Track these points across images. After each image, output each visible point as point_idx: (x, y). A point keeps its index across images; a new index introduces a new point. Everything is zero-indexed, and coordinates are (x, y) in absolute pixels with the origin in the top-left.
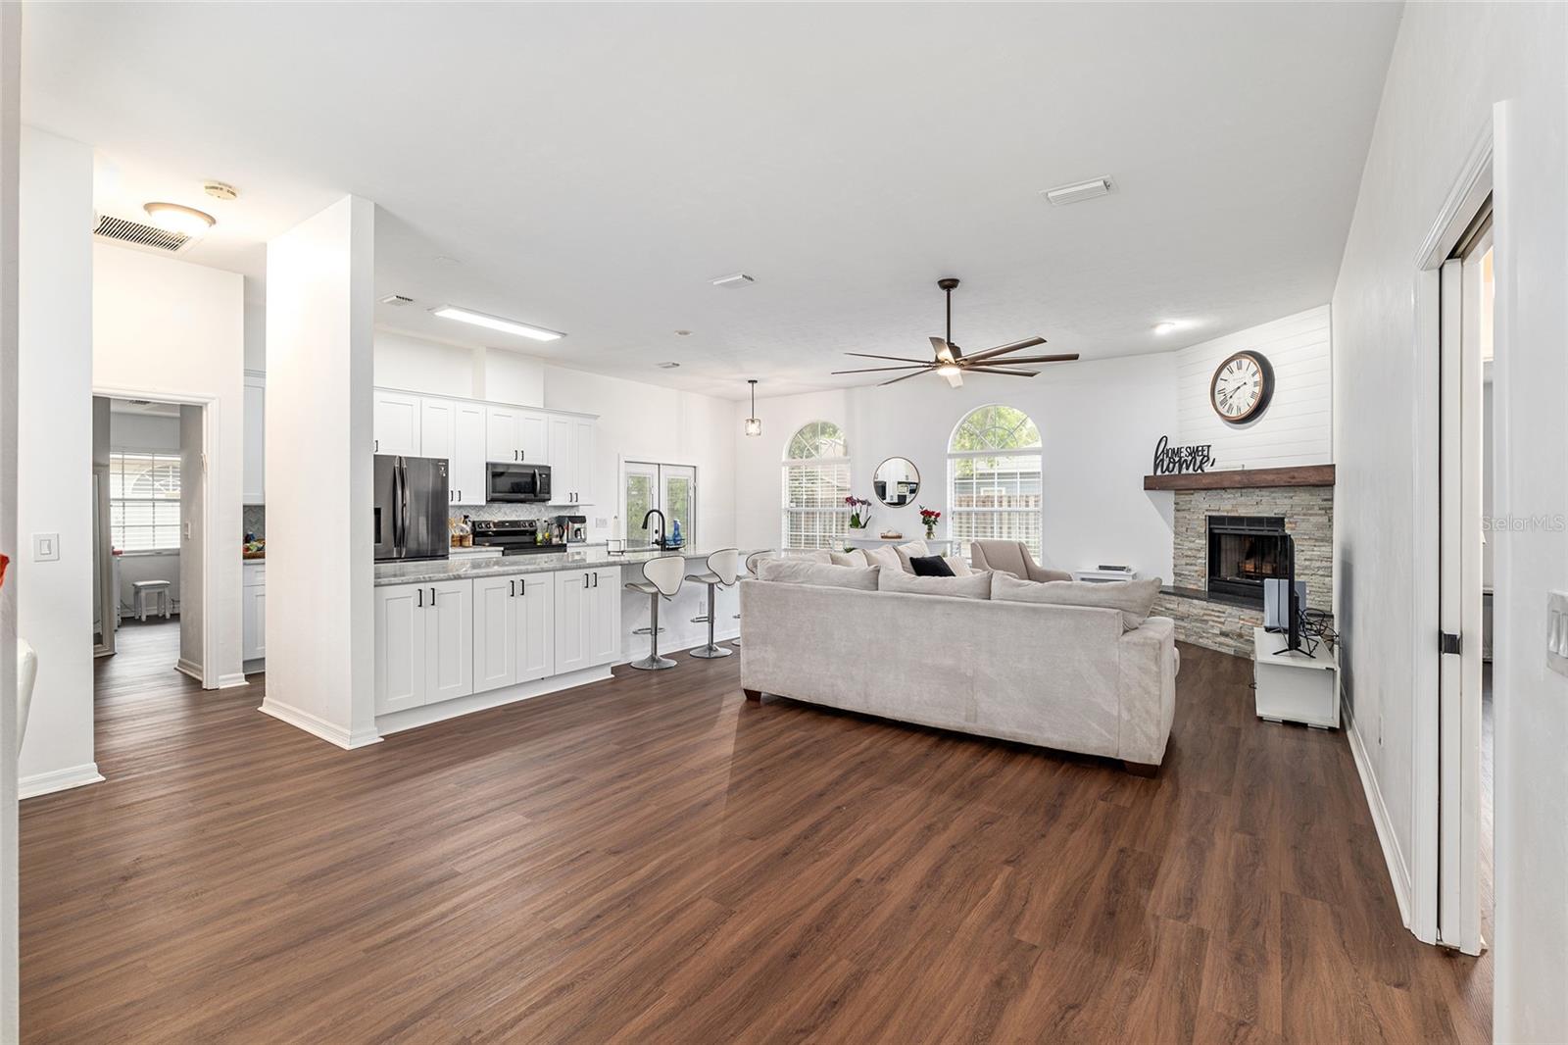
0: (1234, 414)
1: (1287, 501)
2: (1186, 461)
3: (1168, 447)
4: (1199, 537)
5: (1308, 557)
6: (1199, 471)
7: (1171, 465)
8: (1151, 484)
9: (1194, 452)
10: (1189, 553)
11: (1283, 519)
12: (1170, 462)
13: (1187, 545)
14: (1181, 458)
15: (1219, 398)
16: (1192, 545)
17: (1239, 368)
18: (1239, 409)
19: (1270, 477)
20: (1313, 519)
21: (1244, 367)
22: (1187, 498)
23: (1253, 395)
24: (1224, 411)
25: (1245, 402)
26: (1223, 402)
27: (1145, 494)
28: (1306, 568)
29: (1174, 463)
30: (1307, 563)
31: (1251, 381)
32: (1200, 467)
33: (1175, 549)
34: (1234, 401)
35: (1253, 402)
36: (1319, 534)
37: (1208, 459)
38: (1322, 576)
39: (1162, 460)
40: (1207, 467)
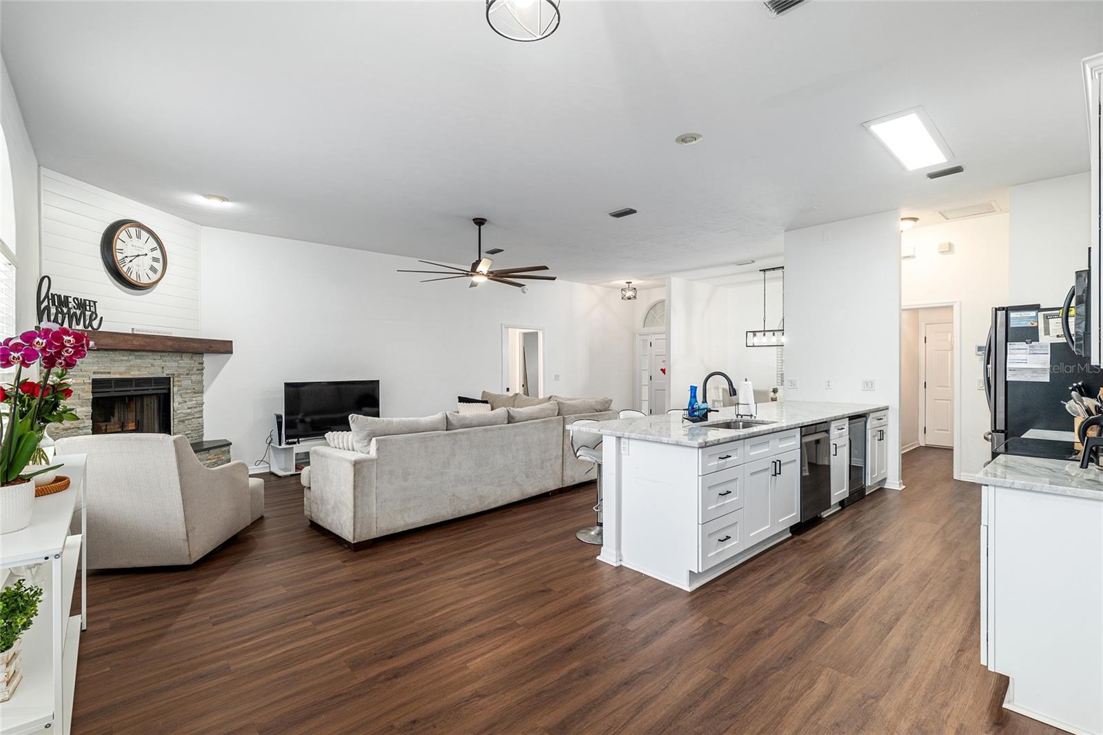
0: (134, 279)
1: (176, 364)
2: (75, 314)
3: (50, 291)
5: (190, 406)
6: (90, 329)
7: (60, 317)
9: (82, 305)
11: (170, 378)
12: (58, 311)
14: (69, 309)
17: (139, 236)
18: (139, 276)
21: (144, 238)
23: (152, 268)
25: (143, 271)
28: (189, 414)
29: (63, 314)
30: (189, 411)
31: (149, 254)
32: (90, 324)
37: (96, 315)
38: (198, 418)
39: (48, 308)
40: (95, 324)
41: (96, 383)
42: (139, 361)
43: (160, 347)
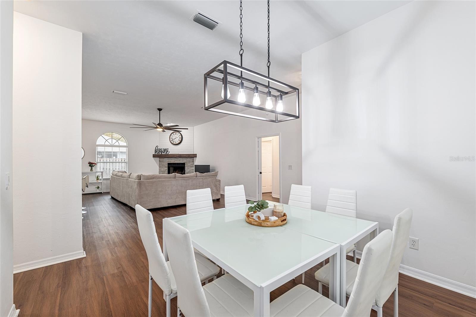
0: (175, 143)
1: (186, 160)
2: (163, 151)
3: (158, 148)
4: (166, 167)
7: (159, 152)
8: (154, 156)
9: (165, 150)
10: (163, 171)
11: (185, 163)
12: (159, 151)
13: (162, 169)
15: (171, 139)
16: (164, 169)
17: (176, 134)
18: (176, 142)
19: (185, 156)
20: (190, 163)
21: (177, 134)
22: (163, 159)
23: (179, 140)
24: (172, 142)
25: (177, 141)
26: (172, 140)
27: (153, 158)
28: (189, 172)
29: (160, 152)
31: (178, 137)
32: (166, 153)
33: (159, 170)
34: (175, 140)
35: (179, 142)
36: (192, 166)
37: (168, 151)
39: (157, 151)
40: (168, 153)
41: (169, 164)
42: (176, 159)
43: (175, 157)
